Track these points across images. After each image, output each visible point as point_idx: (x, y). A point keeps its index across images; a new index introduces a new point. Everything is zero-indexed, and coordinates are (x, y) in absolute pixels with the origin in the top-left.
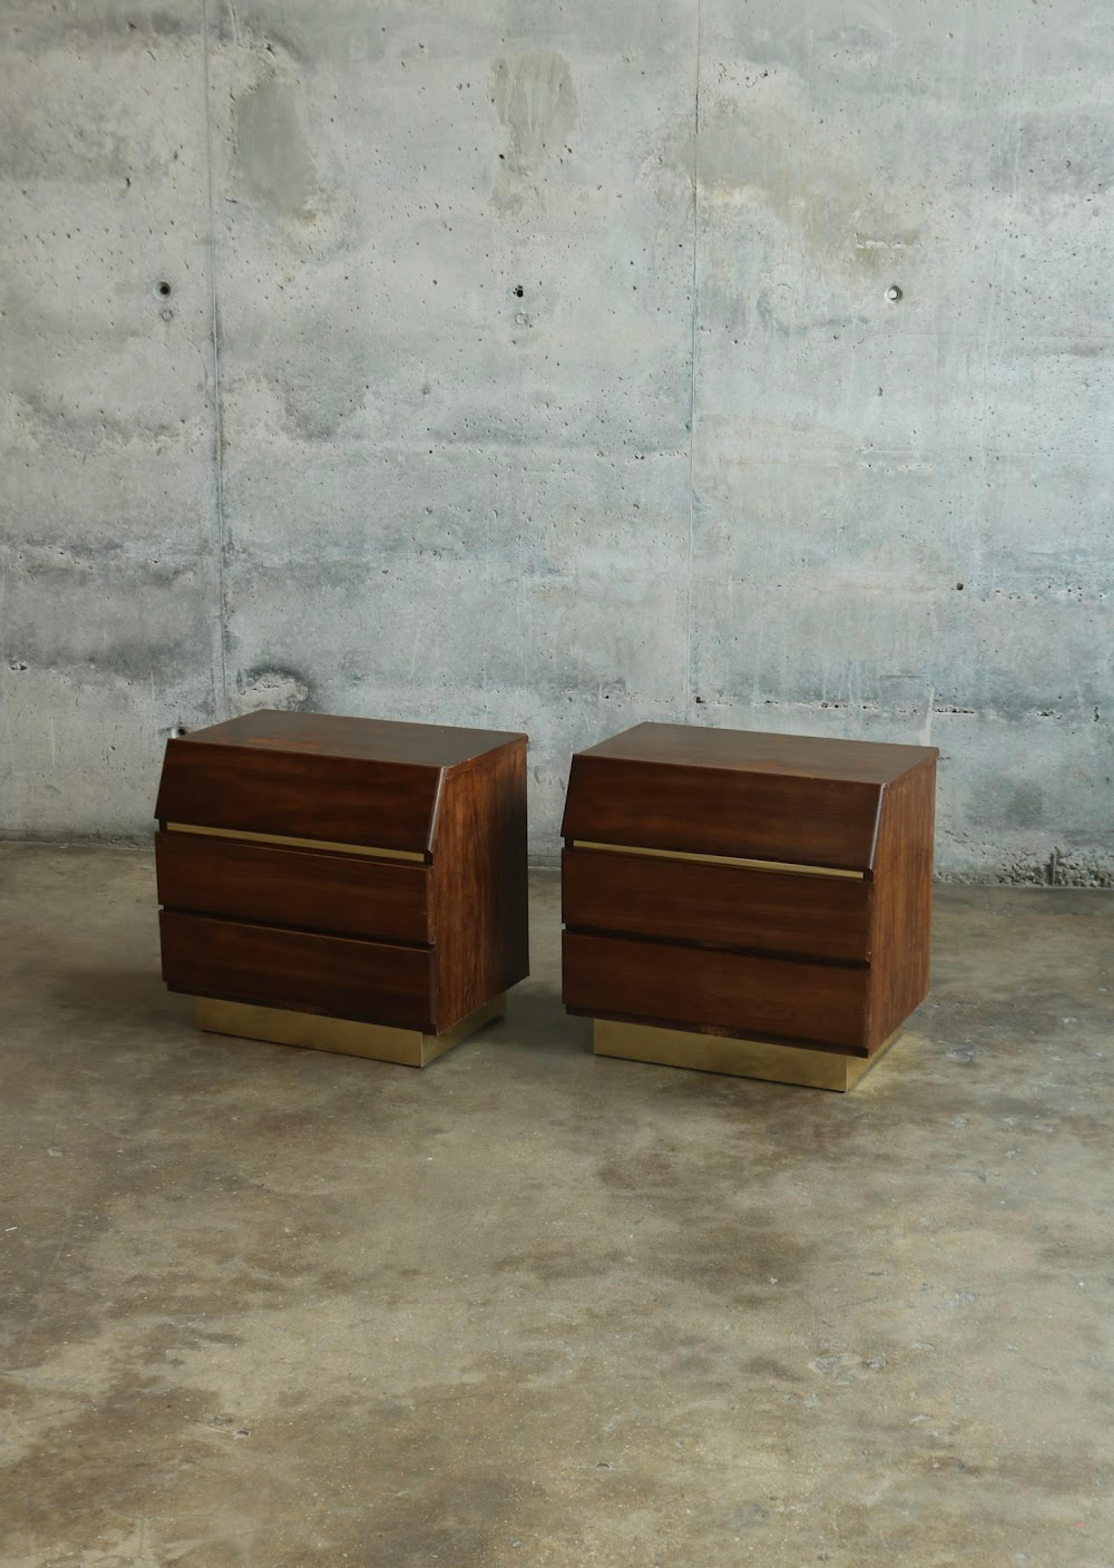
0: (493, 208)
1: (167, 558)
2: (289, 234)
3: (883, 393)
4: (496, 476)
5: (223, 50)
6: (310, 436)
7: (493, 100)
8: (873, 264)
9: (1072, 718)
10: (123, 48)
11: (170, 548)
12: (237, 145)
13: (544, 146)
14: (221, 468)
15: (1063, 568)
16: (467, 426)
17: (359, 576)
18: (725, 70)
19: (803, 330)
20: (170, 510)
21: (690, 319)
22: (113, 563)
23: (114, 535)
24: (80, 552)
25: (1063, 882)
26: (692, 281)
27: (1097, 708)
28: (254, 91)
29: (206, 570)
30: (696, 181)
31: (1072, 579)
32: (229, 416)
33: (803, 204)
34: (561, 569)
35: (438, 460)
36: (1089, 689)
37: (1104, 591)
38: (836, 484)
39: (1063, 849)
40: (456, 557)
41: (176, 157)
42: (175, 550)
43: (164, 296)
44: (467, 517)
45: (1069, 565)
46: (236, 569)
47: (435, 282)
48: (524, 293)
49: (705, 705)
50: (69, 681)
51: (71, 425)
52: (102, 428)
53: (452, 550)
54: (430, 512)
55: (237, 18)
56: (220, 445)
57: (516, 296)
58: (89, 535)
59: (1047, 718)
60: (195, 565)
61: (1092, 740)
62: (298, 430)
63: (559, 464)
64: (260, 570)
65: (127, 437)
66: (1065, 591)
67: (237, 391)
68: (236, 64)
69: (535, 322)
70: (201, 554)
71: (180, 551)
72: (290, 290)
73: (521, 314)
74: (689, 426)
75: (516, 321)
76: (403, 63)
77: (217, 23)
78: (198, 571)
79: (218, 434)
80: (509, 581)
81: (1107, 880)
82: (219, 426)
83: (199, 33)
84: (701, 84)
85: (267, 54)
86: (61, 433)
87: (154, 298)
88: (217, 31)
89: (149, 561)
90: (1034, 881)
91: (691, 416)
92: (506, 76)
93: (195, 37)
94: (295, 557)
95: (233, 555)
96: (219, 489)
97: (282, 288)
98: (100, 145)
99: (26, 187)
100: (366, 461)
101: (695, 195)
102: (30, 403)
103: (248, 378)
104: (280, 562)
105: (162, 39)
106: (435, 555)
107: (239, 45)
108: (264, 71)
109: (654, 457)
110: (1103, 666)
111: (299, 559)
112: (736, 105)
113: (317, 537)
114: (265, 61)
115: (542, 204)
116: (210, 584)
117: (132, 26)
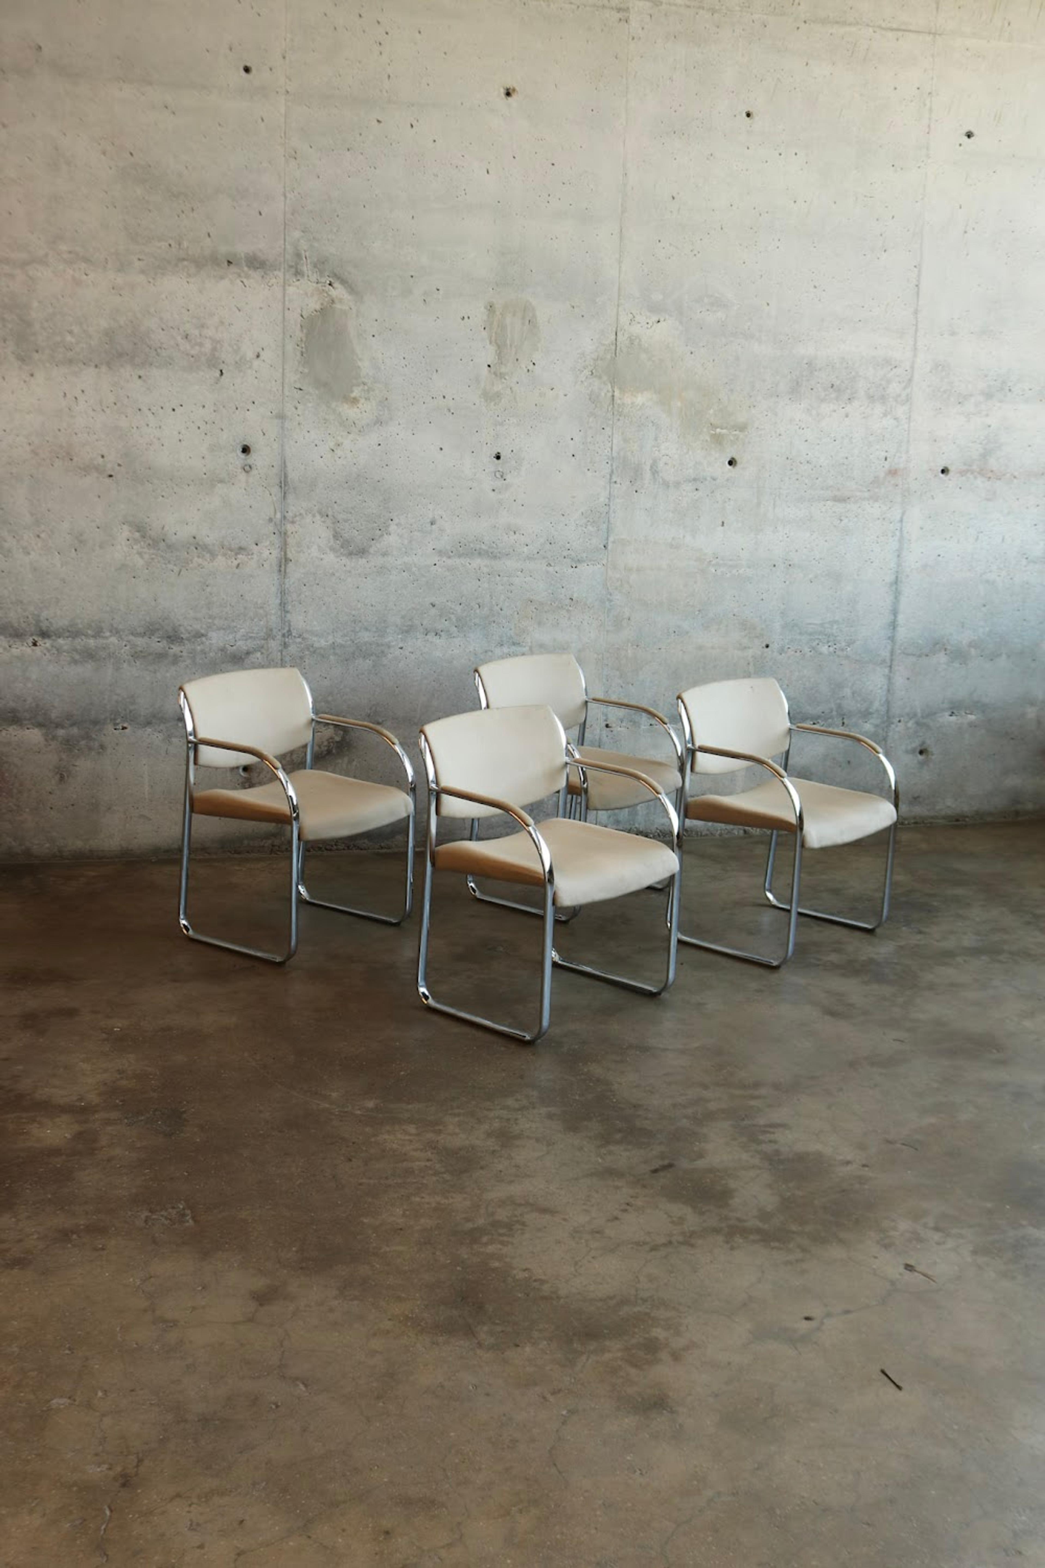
0: (483, 400)
1: (239, 643)
2: (340, 413)
5: (297, 283)
6: (351, 554)
7: (485, 328)
8: (720, 444)
10: (222, 278)
11: (244, 636)
12: (304, 350)
13: (517, 360)
14: (285, 578)
15: (826, 632)
17: (383, 652)
18: (634, 317)
19: (677, 484)
20: (245, 608)
21: (608, 476)
22: (199, 648)
23: (201, 627)
24: (173, 640)
26: (610, 452)
28: (319, 313)
29: (270, 650)
30: (614, 387)
31: (831, 638)
32: (292, 540)
33: (679, 404)
35: (440, 570)
36: (839, 706)
37: (849, 646)
38: (695, 582)
40: (450, 635)
41: (258, 356)
42: (246, 638)
43: (246, 454)
44: (459, 609)
45: (830, 630)
46: (293, 649)
47: (441, 449)
48: (502, 458)
49: (611, 729)
50: (161, 736)
51: (169, 547)
52: (195, 549)
53: (448, 631)
54: (434, 606)
55: (308, 261)
56: (284, 562)
57: (495, 459)
58: (181, 628)
60: (262, 647)
62: (342, 550)
64: (311, 649)
65: (213, 556)
66: (827, 647)
67: (297, 523)
68: (306, 294)
69: (508, 477)
70: (267, 640)
71: (251, 637)
72: (339, 452)
73: (499, 471)
75: (495, 475)
77: (293, 264)
78: (264, 651)
79: (283, 553)
80: (486, 652)
82: (284, 548)
83: (280, 270)
84: (618, 325)
85: (329, 288)
86: (162, 554)
87: (237, 455)
88: (293, 270)
89: (227, 646)
91: (607, 539)
92: (494, 312)
93: (276, 273)
94: (337, 640)
95: (291, 639)
96: (283, 593)
97: (333, 450)
98: (201, 345)
99: (141, 373)
100: (390, 571)
101: (613, 396)
102: (138, 531)
103: (306, 513)
104: (326, 643)
105: (252, 273)
106: (436, 635)
107: (309, 280)
108: (326, 299)
109: (582, 567)
110: (847, 692)
111: (339, 641)
112: (640, 340)
113: (353, 625)
114: (327, 292)
115: (515, 398)
116: (273, 661)
117: (229, 262)
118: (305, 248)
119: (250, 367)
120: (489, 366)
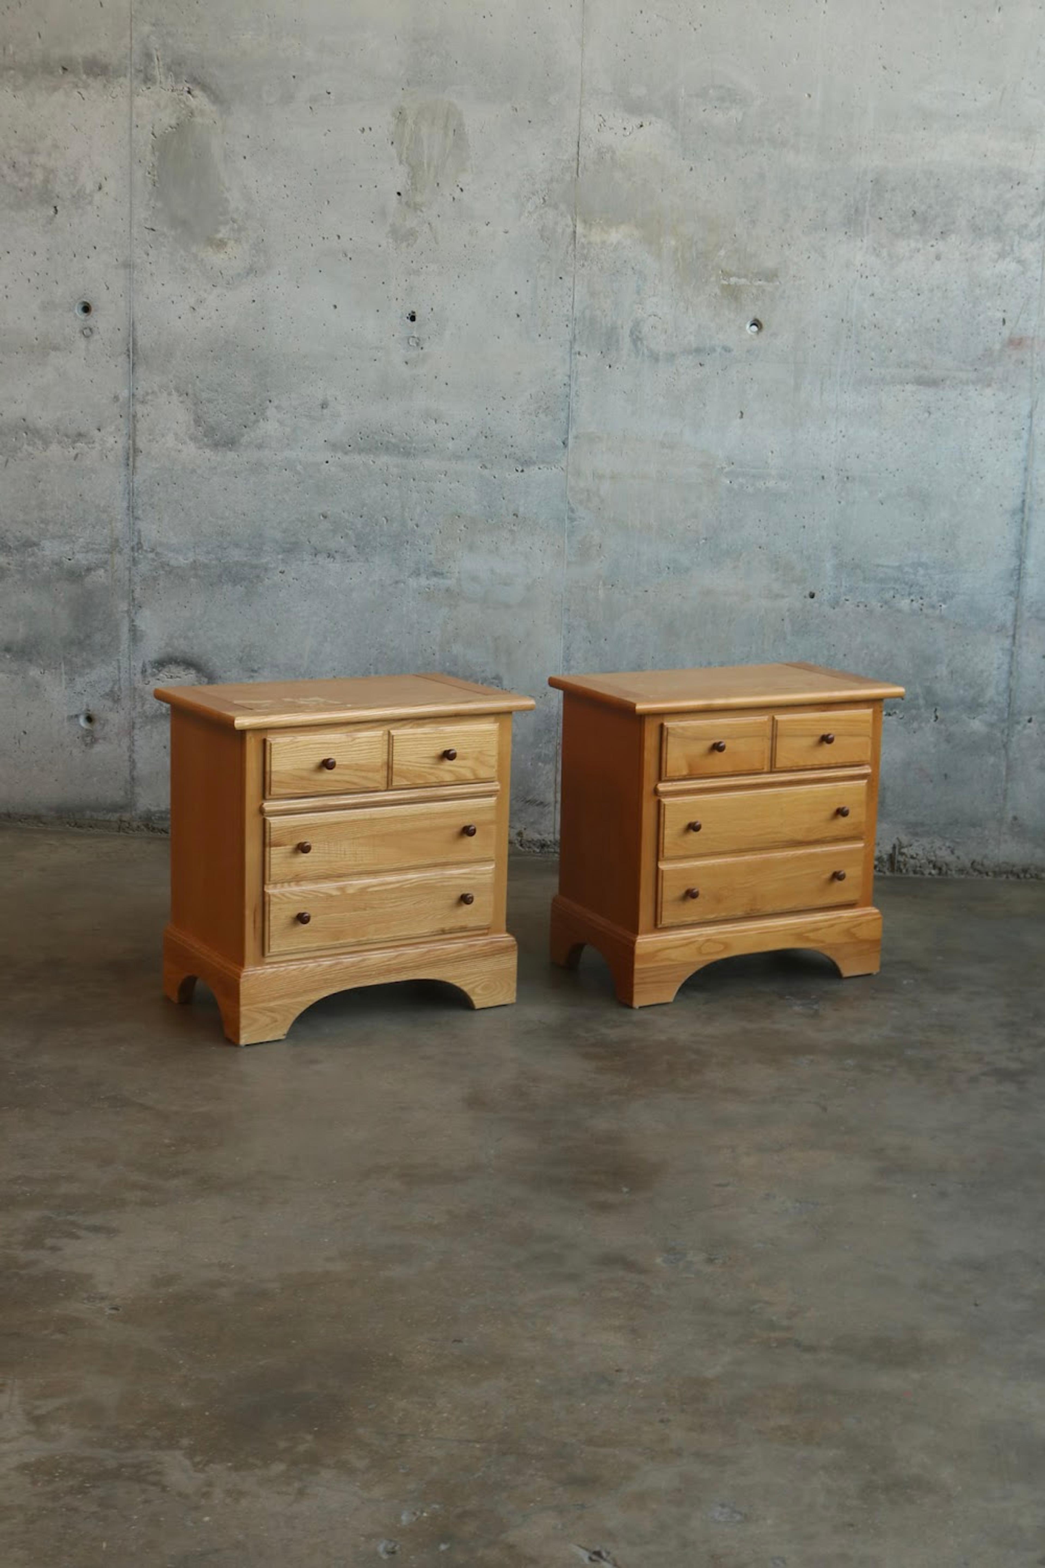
0: (390, 240)
1: (79, 556)
2: (202, 260)
3: (744, 416)
4: (387, 485)
5: (147, 92)
6: (216, 445)
7: (392, 143)
8: (736, 299)
9: (914, 718)
10: (55, 89)
11: (84, 547)
12: (156, 178)
13: (438, 184)
14: (133, 474)
15: (907, 580)
16: (361, 439)
17: (258, 576)
18: (605, 121)
19: (671, 357)
20: (85, 512)
21: (568, 346)
22: (30, 560)
23: (32, 534)
25: (904, 871)
26: (571, 310)
27: (936, 710)
28: (174, 130)
29: (115, 568)
30: (576, 220)
31: (915, 589)
32: (142, 425)
33: (673, 243)
34: (444, 571)
35: (333, 469)
36: (929, 691)
37: (944, 601)
38: (699, 498)
39: (905, 840)
40: (348, 559)
41: (100, 188)
42: (87, 549)
43: (86, 314)
44: (359, 523)
45: (913, 577)
46: (144, 567)
47: (335, 307)
48: (417, 318)
52: (24, 434)
53: (344, 552)
54: (325, 517)
55: (161, 63)
56: (132, 453)
57: (409, 321)
58: (8, 534)
59: (890, 718)
60: (106, 563)
61: (932, 739)
62: (205, 439)
63: (445, 475)
64: (167, 568)
65: (46, 443)
66: (908, 601)
67: (150, 403)
68: (158, 105)
69: (426, 345)
70: (111, 553)
71: (92, 549)
72: (201, 311)
73: (413, 337)
74: (566, 443)
75: (409, 343)
76: (311, 108)
77: (142, 68)
78: (108, 568)
79: (131, 442)
80: (397, 582)
81: (944, 869)
82: (132, 436)
83: (125, 76)
84: (582, 133)
85: (187, 97)
87: (75, 315)
88: (142, 75)
89: (64, 559)
90: (878, 869)
91: (568, 432)
92: (405, 120)
93: (122, 80)
94: (199, 557)
95: (141, 554)
96: (131, 493)
97: (194, 309)
98: (30, 175)
100: (267, 469)
101: (575, 232)
103: (160, 391)
104: (186, 562)
105: (90, 81)
106: (328, 557)
107: (162, 88)
108: (184, 112)
109: (533, 470)
110: (943, 670)
111: (202, 559)
112: (614, 152)
113: (220, 539)
114: (185, 103)
115: (435, 238)
116: (119, 581)
117: (64, 69)
118: (157, 46)
119: (90, 203)
120: (399, 194)
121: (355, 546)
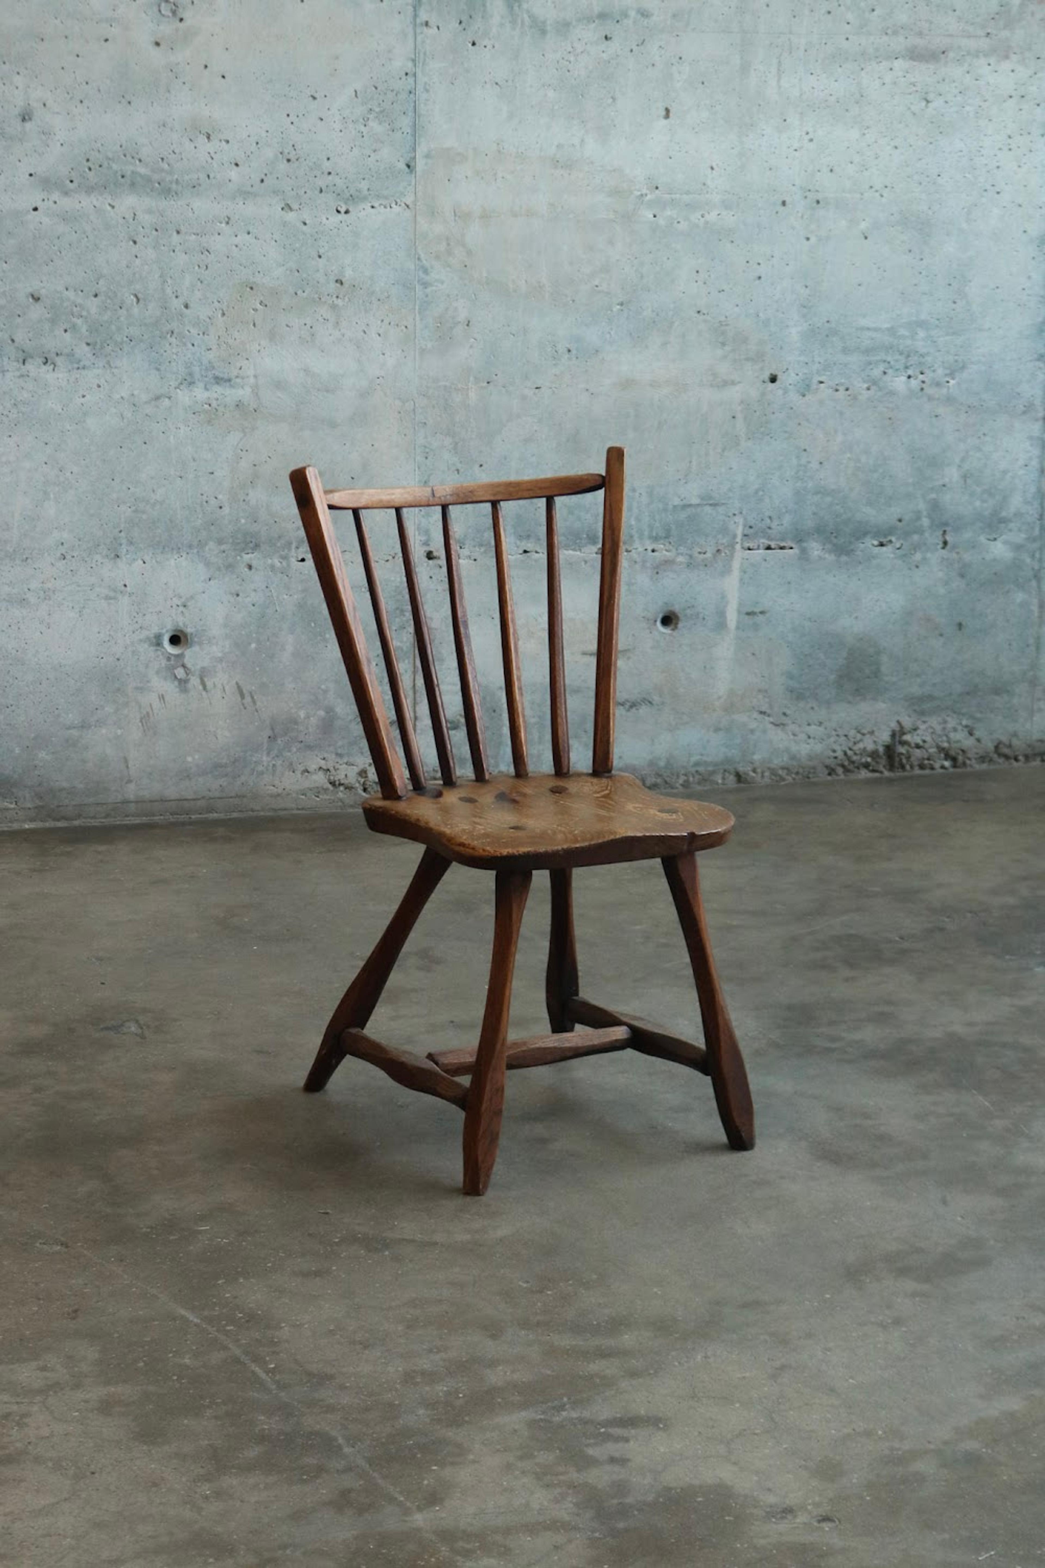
3: (671, 115)
4: (135, 242)
9: (916, 547)
16: (90, 169)
25: (908, 767)
27: (945, 532)
34: (233, 376)
39: (908, 722)
59: (884, 549)
61: (941, 575)
63: (227, 223)
74: (412, 165)
90: (871, 768)
121: (88, 344)
